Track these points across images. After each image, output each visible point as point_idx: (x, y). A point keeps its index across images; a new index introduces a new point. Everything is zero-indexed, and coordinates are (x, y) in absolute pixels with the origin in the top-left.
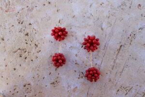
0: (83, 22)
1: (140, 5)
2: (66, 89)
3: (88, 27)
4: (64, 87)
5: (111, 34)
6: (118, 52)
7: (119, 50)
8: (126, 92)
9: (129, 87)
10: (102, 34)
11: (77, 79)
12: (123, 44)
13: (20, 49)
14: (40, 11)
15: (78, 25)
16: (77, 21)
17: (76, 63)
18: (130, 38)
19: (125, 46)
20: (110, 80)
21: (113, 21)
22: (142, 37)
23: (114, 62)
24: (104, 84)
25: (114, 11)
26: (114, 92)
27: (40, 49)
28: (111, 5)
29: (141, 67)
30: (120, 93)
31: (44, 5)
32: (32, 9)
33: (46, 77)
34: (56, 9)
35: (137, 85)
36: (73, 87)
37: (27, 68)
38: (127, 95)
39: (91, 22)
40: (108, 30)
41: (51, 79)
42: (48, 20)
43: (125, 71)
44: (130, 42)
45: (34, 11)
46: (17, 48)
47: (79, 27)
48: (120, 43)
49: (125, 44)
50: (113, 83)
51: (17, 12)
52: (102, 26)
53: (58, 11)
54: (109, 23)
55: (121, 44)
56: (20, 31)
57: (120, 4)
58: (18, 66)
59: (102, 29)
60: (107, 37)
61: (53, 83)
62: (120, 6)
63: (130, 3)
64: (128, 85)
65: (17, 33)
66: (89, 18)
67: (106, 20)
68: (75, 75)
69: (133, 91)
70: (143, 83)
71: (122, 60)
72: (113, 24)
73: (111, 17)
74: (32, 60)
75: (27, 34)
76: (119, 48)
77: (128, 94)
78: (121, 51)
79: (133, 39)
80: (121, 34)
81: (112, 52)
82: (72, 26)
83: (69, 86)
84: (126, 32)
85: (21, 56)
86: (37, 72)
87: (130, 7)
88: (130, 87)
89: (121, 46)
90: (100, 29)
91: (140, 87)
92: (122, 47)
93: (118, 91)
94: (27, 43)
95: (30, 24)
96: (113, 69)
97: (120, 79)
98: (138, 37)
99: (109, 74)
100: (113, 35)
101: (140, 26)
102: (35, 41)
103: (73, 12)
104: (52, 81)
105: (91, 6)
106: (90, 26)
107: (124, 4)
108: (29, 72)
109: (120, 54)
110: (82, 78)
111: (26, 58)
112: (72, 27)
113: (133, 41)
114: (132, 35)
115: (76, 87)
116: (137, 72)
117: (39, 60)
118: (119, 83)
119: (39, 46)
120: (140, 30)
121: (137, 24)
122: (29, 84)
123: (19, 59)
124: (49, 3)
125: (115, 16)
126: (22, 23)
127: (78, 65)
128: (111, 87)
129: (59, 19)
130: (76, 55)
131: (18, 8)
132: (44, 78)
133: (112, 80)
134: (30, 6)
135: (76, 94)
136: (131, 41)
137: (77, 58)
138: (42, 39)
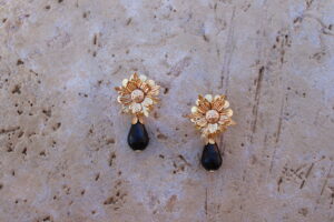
0: (154, 30)
2: (147, 208)
3: (170, 40)
4: (140, 204)
6: (259, 86)
7: (260, 79)
8: (300, 181)
9: (305, 166)
10: (209, 51)
11: (171, 176)
12: (265, 64)
15: (143, 41)
16: (138, 30)
18: (279, 46)
19: (271, 67)
20: (255, 160)
21: (229, 15)
22: (306, 39)
23: (255, 112)
24: (242, 174)
26: (272, 185)
29: (320, 110)
30: (286, 185)
31: (48, 8)
32: (19, 23)
33: (87, 188)
34: (79, 13)
35: (324, 157)
36: (164, 200)
37: (32, 176)
38: (305, 188)
39: (174, 27)
40: (221, 39)
41: (103, 191)
42: (64, 44)
43: (287, 129)
47: (146, 44)
48: (258, 62)
49: (270, 63)
50: (262, 165)
53: (85, 16)
54: (220, 21)
55: (260, 66)
59: (206, 39)
60: (222, 55)
61: (111, 200)
64: (300, 161)
66: (167, 17)
67: (211, 15)
68: (163, 165)
69: (318, 173)
72: (228, 22)
74: (43, 153)
75: (17, 90)
76: (257, 75)
77: (307, 183)
78: (263, 82)
79: (285, 47)
80: (254, 42)
81: (243, 89)
82: (130, 45)
83: (153, 199)
84: (264, 35)
85: (10, 150)
86: (63, 181)
88: (308, 166)
89: (261, 71)
92: (265, 72)
93: (281, 181)
94: (20, 113)
95: (20, 62)
96: (254, 129)
97: (279, 150)
98: (296, 40)
99: (248, 143)
100: (234, 47)
101: (294, 15)
103: (124, 10)
104: (107, 195)
106: (173, 36)
109: (263, 89)
110: (183, 169)
111: (25, 151)
112: (131, 49)
113: (287, 52)
114: (281, 38)
115: (174, 197)
116: (315, 123)
117: (61, 149)
119: (53, 114)
120: (298, 23)
121: (287, 11)
122: (48, 218)
127: (166, 138)
128: (261, 176)
129: (92, 36)
132: (83, 193)
133: (260, 158)
134: (10, 17)
135: (176, 214)
136: (283, 53)
138: (59, 93)
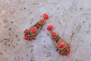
1: (81, 8)
5: (66, 26)
13: (5, 39)
14: (18, 14)
17: (44, 47)
25: (66, 12)
27: (19, 39)
28: (64, 9)
44: (78, 31)
45: (14, 14)
46: (3, 39)
51: (3, 15)
52: (60, 22)
56: (5, 27)
57: (70, 8)
58: (4, 51)
62: (70, 9)
63: (75, 7)
65: (3, 29)
70: (90, 57)
71: (75, 42)
73: (65, 16)
87: (76, 10)
90: (59, 23)
91: (88, 59)
102: (15, 33)
105: (51, 10)
107: (72, 8)
108: (12, 55)
118: (74, 58)
123: (4, 46)
124: (25, 8)
125: (67, 15)
126: (6, 22)
130: (44, 41)
131: (4, 12)
137: (45, 43)
